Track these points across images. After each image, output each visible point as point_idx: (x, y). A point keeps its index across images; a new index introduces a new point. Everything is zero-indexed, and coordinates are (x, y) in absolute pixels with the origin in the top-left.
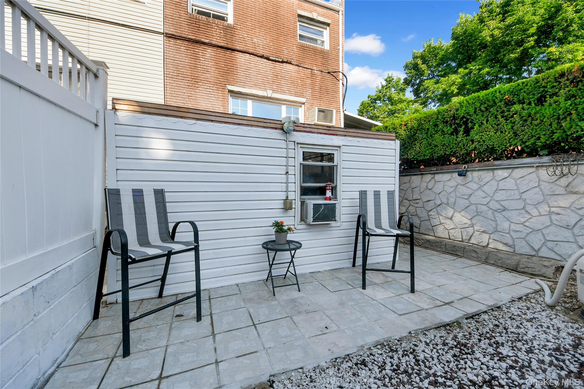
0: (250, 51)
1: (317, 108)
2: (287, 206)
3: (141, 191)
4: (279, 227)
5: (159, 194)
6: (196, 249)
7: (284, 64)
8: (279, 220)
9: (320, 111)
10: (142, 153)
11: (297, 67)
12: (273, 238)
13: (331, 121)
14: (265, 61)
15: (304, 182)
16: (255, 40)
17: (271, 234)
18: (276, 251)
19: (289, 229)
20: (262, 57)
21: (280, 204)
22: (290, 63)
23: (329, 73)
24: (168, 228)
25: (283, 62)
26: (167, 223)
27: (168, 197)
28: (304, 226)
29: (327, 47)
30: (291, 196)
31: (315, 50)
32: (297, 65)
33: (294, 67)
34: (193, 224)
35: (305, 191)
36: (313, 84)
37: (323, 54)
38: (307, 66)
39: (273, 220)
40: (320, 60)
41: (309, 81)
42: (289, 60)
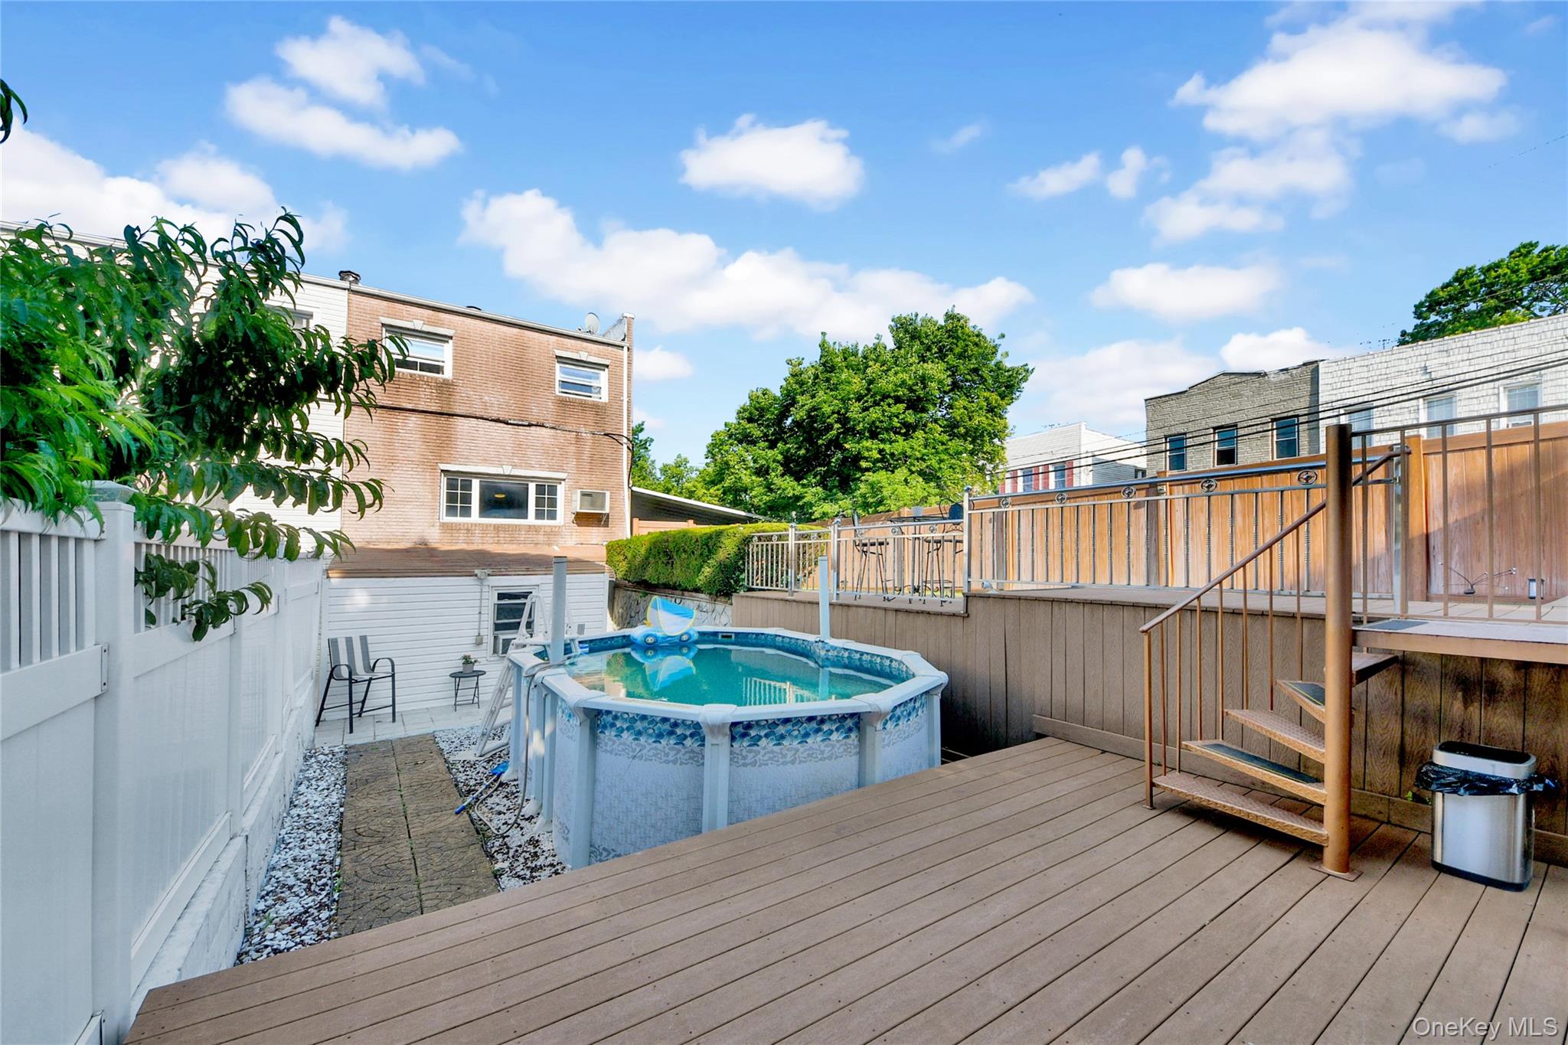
0: (478, 414)
1: (579, 491)
2: (479, 642)
3: (351, 638)
4: (467, 661)
5: (364, 639)
6: (393, 676)
7: (533, 428)
8: (467, 654)
9: (584, 495)
10: (348, 608)
11: (553, 431)
12: (461, 669)
13: (603, 507)
14: (502, 425)
15: (498, 619)
16: (487, 398)
17: (458, 666)
18: (460, 677)
19: (475, 661)
20: (498, 421)
21: (473, 640)
22: (543, 426)
23: (605, 435)
24: (369, 663)
25: (530, 425)
26: (369, 660)
27: (369, 640)
28: (496, 658)
29: (604, 397)
30: (483, 632)
31: (583, 405)
32: (553, 428)
33: (549, 430)
34: (389, 659)
35: (498, 627)
36: (579, 454)
37: (598, 409)
38: (570, 428)
39: (463, 654)
40: (590, 417)
41: (572, 448)
42: (541, 421)
